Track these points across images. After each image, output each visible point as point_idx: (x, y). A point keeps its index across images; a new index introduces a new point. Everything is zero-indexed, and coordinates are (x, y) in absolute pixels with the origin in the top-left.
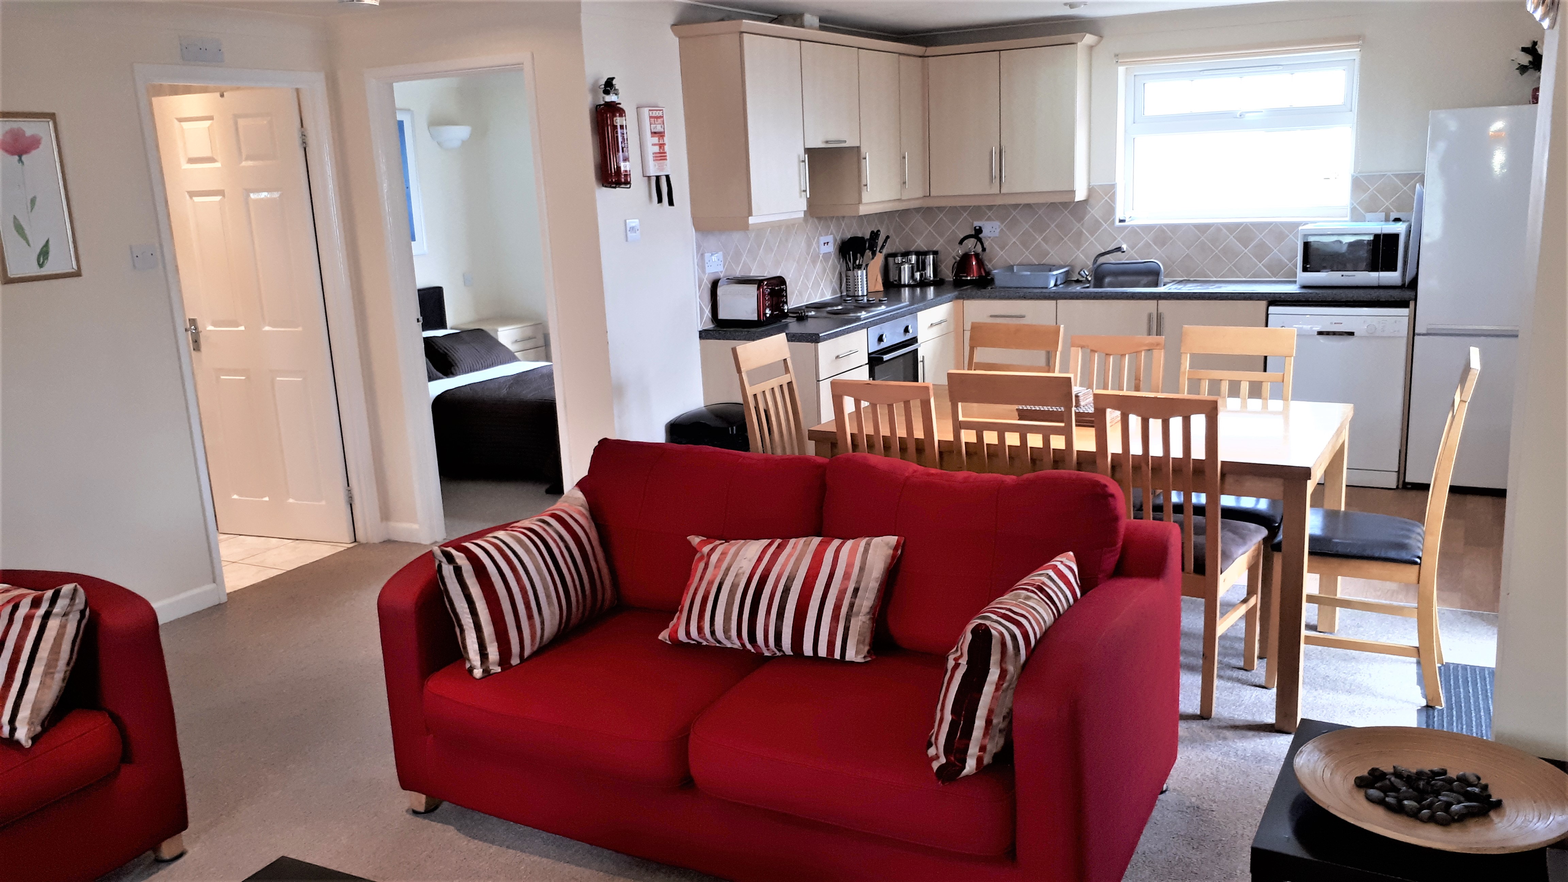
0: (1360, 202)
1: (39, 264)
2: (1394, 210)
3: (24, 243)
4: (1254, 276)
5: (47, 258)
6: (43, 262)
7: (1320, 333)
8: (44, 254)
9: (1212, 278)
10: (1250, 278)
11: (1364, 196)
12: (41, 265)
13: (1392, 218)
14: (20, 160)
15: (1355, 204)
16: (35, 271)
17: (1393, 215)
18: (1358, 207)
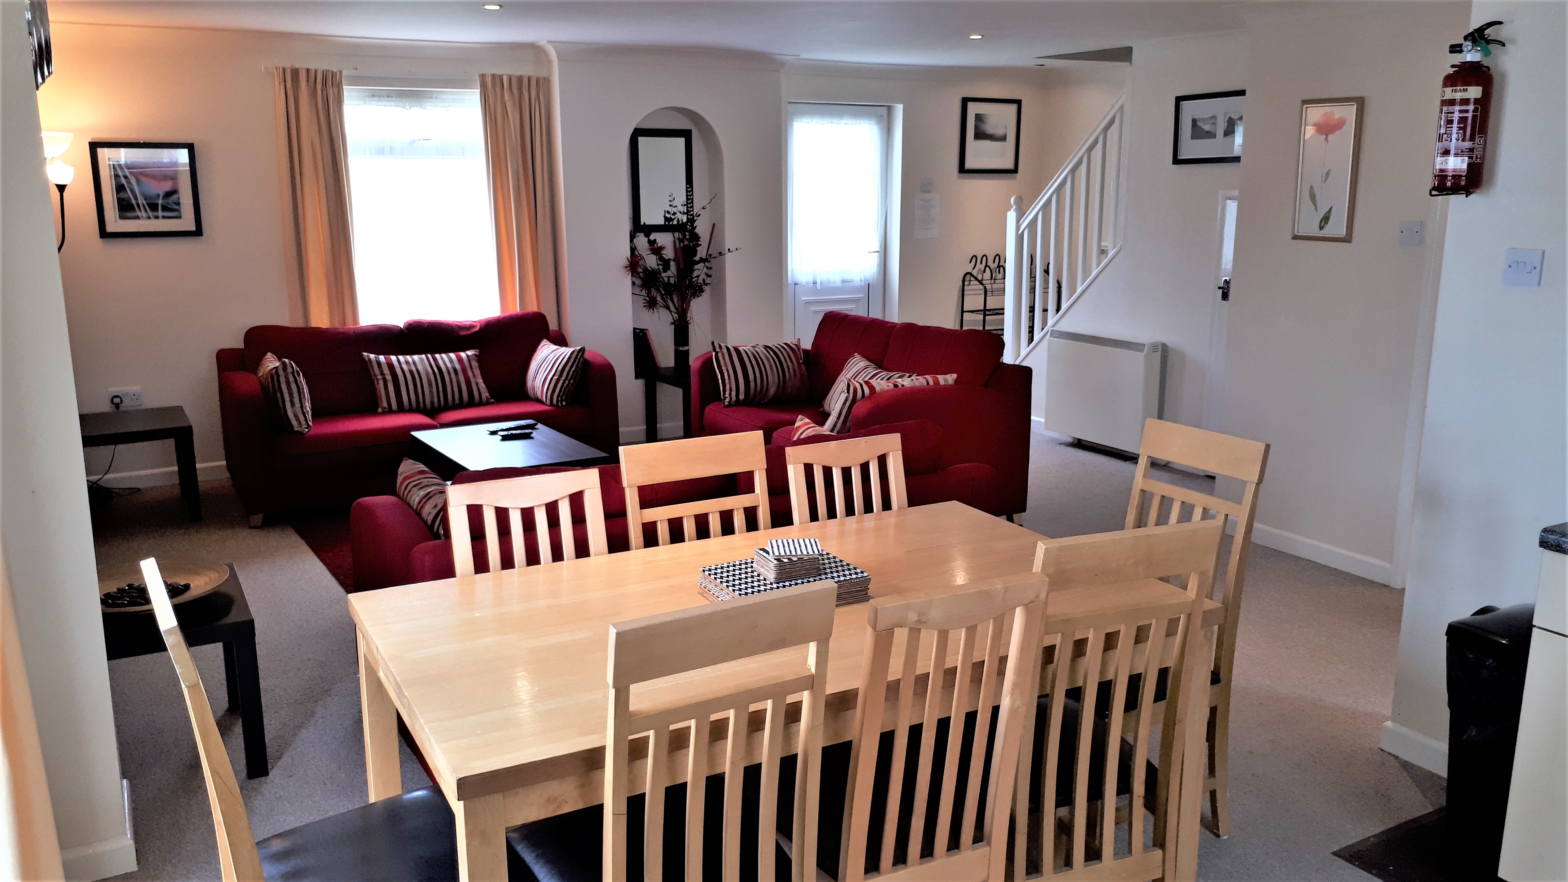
1: (1320, 228)
3: (1313, 207)
5: (1327, 223)
6: (1324, 226)
8: (1326, 219)
12: (1321, 228)
14: (1326, 139)
16: (1316, 232)
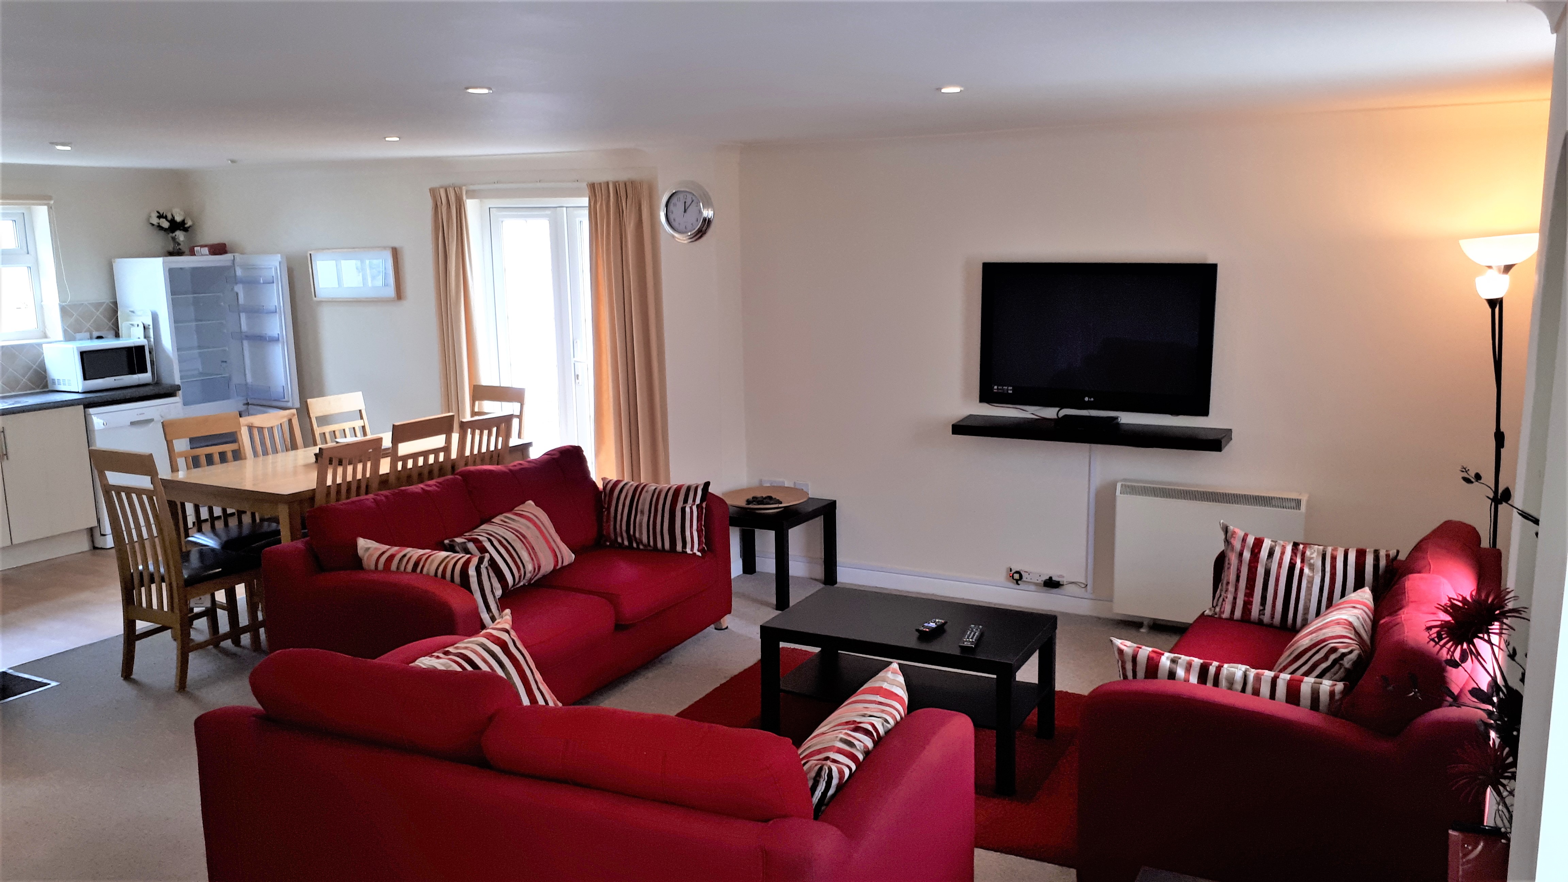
0: (69, 326)
2: (94, 330)
7: (132, 423)
11: (71, 321)
13: (95, 336)
15: (66, 328)
18: (68, 330)
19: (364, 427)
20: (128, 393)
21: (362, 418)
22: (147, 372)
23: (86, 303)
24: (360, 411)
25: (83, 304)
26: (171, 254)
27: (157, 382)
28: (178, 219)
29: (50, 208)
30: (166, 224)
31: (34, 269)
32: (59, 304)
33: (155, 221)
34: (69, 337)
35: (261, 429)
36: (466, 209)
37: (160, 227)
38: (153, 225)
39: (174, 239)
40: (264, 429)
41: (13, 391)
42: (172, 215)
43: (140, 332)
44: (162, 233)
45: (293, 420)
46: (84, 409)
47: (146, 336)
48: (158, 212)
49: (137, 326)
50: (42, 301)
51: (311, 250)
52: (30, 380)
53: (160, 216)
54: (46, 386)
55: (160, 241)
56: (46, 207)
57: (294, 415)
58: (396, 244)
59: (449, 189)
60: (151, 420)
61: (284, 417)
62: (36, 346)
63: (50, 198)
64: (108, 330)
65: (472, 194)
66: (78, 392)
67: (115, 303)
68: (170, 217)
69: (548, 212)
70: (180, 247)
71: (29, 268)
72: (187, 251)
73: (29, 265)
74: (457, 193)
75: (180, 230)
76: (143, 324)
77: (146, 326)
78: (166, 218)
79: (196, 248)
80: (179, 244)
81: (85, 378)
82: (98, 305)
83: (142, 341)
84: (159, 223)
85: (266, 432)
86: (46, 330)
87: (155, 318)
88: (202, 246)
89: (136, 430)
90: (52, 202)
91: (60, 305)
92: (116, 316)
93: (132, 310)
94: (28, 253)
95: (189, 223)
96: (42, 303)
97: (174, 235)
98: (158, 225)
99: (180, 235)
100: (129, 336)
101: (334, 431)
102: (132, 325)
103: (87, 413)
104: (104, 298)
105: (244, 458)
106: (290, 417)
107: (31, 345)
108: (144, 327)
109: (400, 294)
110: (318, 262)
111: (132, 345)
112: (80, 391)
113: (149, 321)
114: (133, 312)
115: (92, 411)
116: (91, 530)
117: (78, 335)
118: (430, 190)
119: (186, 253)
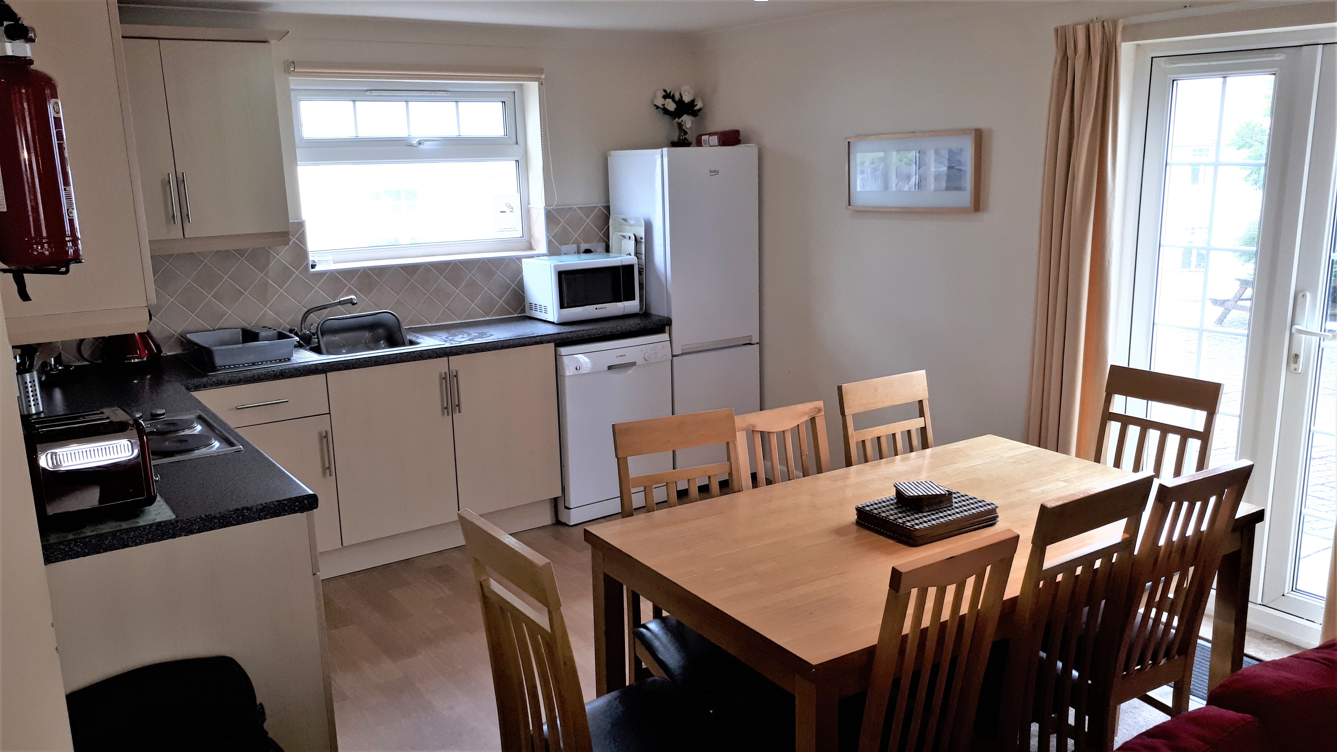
0: (554, 235)
2: (582, 242)
4: (469, 317)
7: (610, 368)
9: (426, 323)
10: (464, 320)
11: (557, 229)
13: (583, 249)
15: (551, 238)
17: (584, 246)
18: (553, 240)
19: (923, 430)
20: (608, 327)
21: (922, 414)
22: (634, 299)
23: (575, 207)
24: (921, 402)
25: (571, 208)
26: (674, 144)
27: (645, 314)
28: (687, 99)
29: (541, 84)
30: (671, 106)
31: (522, 165)
32: (544, 207)
33: (660, 102)
34: (553, 251)
35: (764, 435)
36: (1119, 59)
37: (665, 111)
38: (658, 107)
39: (680, 126)
40: (771, 435)
41: (488, 316)
42: (680, 94)
43: (630, 246)
44: (667, 117)
45: (818, 420)
46: (555, 347)
47: (637, 254)
48: (665, 91)
49: (628, 238)
50: (529, 204)
51: (850, 137)
52: (507, 303)
53: (667, 96)
54: (523, 310)
55: (664, 127)
56: (536, 83)
57: (819, 410)
58: (981, 125)
59: (1094, 27)
60: (634, 364)
61: (802, 415)
62: (516, 260)
63: (541, 71)
64: (598, 241)
65: (1134, 32)
66: (553, 323)
67: (608, 208)
68: (677, 97)
69: (1279, 57)
70: (686, 136)
71: (517, 162)
72: (694, 141)
73: (517, 158)
74: (1107, 33)
75: (688, 114)
76: (635, 236)
77: (639, 239)
78: (673, 98)
79: (703, 137)
80: (686, 133)
81: (562, 306)
82: (587, 210)
83: (632, 259)
84: (664, 105)
85: (774, 440)
86: (532, 240)
87: (649, 227)
88: (711, 134)
89: (615, 376)
90: (543, 76)
91: (546, 209)
92: (608, 225)
93: (624, 217)
94: (517, 144)
95: (699, 105)
96: (530, 206)
97: (680, 120)
98: (662, 107)
99: (687, 121)
100: (620, 252)
101: (879, 438)
102: (624, 237)
103: (558, 353)
104: (596, 201)
105: (736, 488)
106: (812, 415)
107: (511, 259)
108: (636, 240)
109: (978, 204)
110: (858, 155)
111: (619, 264)
112: (555, 322)
113: (641, 233)
114: (625, 220)
115: (563, 350)
116: (555, 501)
117: (564, 248)
118: (1057, 30)
119: (693, 144)
